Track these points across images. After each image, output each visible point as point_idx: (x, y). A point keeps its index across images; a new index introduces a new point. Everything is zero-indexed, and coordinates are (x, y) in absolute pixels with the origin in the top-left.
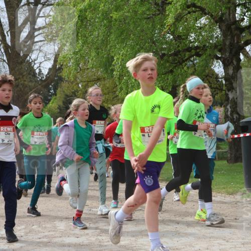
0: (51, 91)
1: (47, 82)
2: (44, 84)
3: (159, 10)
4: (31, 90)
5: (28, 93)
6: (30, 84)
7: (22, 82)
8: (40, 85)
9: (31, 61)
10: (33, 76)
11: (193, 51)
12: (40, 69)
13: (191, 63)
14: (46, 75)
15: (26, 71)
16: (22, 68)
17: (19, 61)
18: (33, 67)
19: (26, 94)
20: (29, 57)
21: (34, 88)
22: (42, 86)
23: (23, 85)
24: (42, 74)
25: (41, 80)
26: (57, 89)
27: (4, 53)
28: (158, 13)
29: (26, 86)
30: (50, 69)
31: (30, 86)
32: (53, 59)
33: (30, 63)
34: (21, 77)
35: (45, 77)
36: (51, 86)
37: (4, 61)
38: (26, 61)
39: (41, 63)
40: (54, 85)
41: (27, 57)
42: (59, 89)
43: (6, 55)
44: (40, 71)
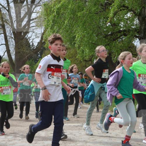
0: (39, 56)
1: (36, 50)
2: (35, 51)
3: (103, 9)
4: (27, 55)
5: (25, 57)
6: (27, 51)
7: (22, 50)
8: (32, 52)
9: (27, 38)
10: (28, 46)
11: (122, 32)
12: (33, 43)
13: (121, 40)
14: (36, 46)
15: (25, 44)
16: (22, 42)
17: (21, 38)
18: (29, 42)
19: (24, 57)
20: (26, 36)
21: (29, 54)
22: (34, 53)
23: (23, 52)
24: (34, 45)
25: (33, 49)
26: (42, 54)
27: (12, 34)
28: (103, 10)
29: (25, 53)
30: (38, 43)
31: (26, 53)
32: (41, 37)
33: (27, 39)
34: (22, 47)
35: (35, 47)
36: (39, 53)
37: (12, 38)
38: (25, 38)
39: (33, 39)
40: (40, 52)
41: (25, 36)
42: (43, 54)
43: (14, 34)
44: (33, 44)
